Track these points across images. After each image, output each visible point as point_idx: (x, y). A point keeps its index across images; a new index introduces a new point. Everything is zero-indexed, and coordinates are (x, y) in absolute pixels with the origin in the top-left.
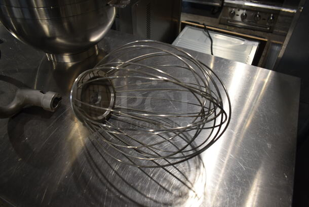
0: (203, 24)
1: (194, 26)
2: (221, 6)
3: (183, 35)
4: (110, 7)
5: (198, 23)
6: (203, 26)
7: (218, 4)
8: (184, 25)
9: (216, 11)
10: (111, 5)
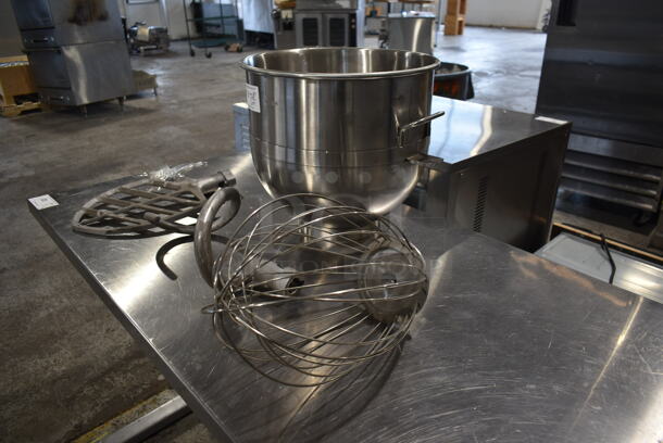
0: (600, 236)
1: (579, 235)
2: (655, 211)
3: (551, 248)
4: (411, 164)
5: (591, 232)
6: (599, 238)
7: (649, 207)
8: (557, 231)
9: (644, 220)
10: (412, 162)
